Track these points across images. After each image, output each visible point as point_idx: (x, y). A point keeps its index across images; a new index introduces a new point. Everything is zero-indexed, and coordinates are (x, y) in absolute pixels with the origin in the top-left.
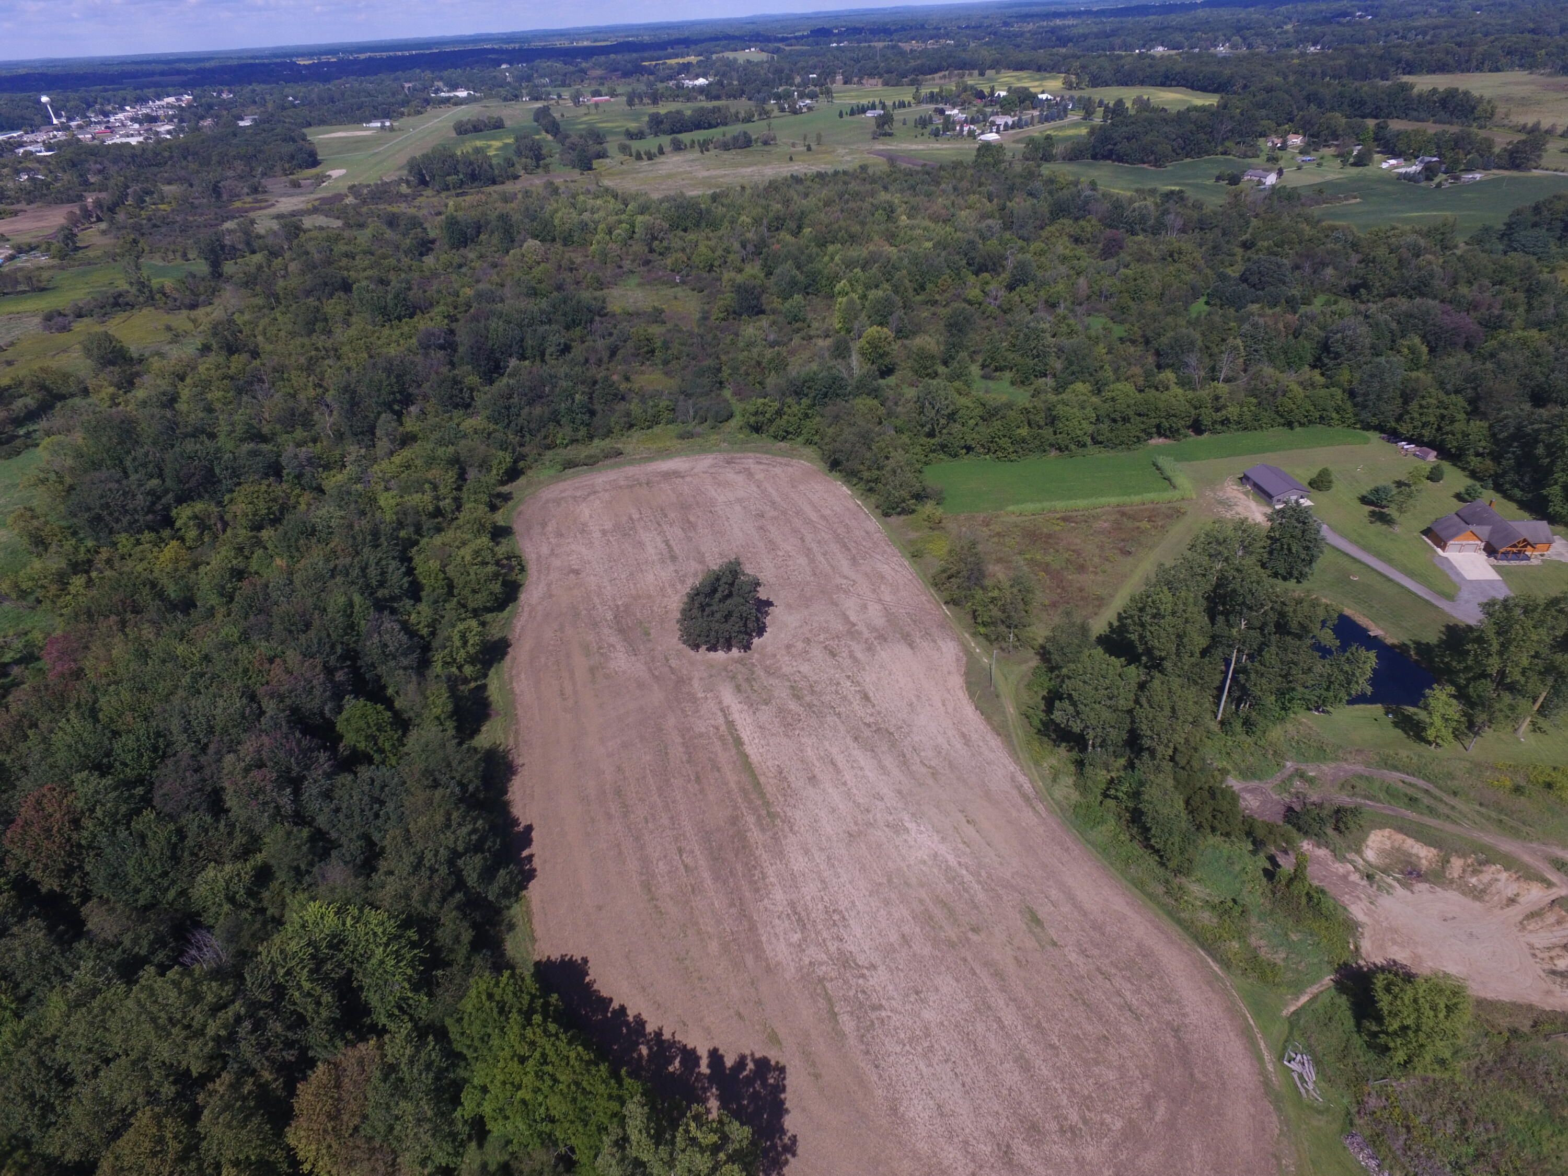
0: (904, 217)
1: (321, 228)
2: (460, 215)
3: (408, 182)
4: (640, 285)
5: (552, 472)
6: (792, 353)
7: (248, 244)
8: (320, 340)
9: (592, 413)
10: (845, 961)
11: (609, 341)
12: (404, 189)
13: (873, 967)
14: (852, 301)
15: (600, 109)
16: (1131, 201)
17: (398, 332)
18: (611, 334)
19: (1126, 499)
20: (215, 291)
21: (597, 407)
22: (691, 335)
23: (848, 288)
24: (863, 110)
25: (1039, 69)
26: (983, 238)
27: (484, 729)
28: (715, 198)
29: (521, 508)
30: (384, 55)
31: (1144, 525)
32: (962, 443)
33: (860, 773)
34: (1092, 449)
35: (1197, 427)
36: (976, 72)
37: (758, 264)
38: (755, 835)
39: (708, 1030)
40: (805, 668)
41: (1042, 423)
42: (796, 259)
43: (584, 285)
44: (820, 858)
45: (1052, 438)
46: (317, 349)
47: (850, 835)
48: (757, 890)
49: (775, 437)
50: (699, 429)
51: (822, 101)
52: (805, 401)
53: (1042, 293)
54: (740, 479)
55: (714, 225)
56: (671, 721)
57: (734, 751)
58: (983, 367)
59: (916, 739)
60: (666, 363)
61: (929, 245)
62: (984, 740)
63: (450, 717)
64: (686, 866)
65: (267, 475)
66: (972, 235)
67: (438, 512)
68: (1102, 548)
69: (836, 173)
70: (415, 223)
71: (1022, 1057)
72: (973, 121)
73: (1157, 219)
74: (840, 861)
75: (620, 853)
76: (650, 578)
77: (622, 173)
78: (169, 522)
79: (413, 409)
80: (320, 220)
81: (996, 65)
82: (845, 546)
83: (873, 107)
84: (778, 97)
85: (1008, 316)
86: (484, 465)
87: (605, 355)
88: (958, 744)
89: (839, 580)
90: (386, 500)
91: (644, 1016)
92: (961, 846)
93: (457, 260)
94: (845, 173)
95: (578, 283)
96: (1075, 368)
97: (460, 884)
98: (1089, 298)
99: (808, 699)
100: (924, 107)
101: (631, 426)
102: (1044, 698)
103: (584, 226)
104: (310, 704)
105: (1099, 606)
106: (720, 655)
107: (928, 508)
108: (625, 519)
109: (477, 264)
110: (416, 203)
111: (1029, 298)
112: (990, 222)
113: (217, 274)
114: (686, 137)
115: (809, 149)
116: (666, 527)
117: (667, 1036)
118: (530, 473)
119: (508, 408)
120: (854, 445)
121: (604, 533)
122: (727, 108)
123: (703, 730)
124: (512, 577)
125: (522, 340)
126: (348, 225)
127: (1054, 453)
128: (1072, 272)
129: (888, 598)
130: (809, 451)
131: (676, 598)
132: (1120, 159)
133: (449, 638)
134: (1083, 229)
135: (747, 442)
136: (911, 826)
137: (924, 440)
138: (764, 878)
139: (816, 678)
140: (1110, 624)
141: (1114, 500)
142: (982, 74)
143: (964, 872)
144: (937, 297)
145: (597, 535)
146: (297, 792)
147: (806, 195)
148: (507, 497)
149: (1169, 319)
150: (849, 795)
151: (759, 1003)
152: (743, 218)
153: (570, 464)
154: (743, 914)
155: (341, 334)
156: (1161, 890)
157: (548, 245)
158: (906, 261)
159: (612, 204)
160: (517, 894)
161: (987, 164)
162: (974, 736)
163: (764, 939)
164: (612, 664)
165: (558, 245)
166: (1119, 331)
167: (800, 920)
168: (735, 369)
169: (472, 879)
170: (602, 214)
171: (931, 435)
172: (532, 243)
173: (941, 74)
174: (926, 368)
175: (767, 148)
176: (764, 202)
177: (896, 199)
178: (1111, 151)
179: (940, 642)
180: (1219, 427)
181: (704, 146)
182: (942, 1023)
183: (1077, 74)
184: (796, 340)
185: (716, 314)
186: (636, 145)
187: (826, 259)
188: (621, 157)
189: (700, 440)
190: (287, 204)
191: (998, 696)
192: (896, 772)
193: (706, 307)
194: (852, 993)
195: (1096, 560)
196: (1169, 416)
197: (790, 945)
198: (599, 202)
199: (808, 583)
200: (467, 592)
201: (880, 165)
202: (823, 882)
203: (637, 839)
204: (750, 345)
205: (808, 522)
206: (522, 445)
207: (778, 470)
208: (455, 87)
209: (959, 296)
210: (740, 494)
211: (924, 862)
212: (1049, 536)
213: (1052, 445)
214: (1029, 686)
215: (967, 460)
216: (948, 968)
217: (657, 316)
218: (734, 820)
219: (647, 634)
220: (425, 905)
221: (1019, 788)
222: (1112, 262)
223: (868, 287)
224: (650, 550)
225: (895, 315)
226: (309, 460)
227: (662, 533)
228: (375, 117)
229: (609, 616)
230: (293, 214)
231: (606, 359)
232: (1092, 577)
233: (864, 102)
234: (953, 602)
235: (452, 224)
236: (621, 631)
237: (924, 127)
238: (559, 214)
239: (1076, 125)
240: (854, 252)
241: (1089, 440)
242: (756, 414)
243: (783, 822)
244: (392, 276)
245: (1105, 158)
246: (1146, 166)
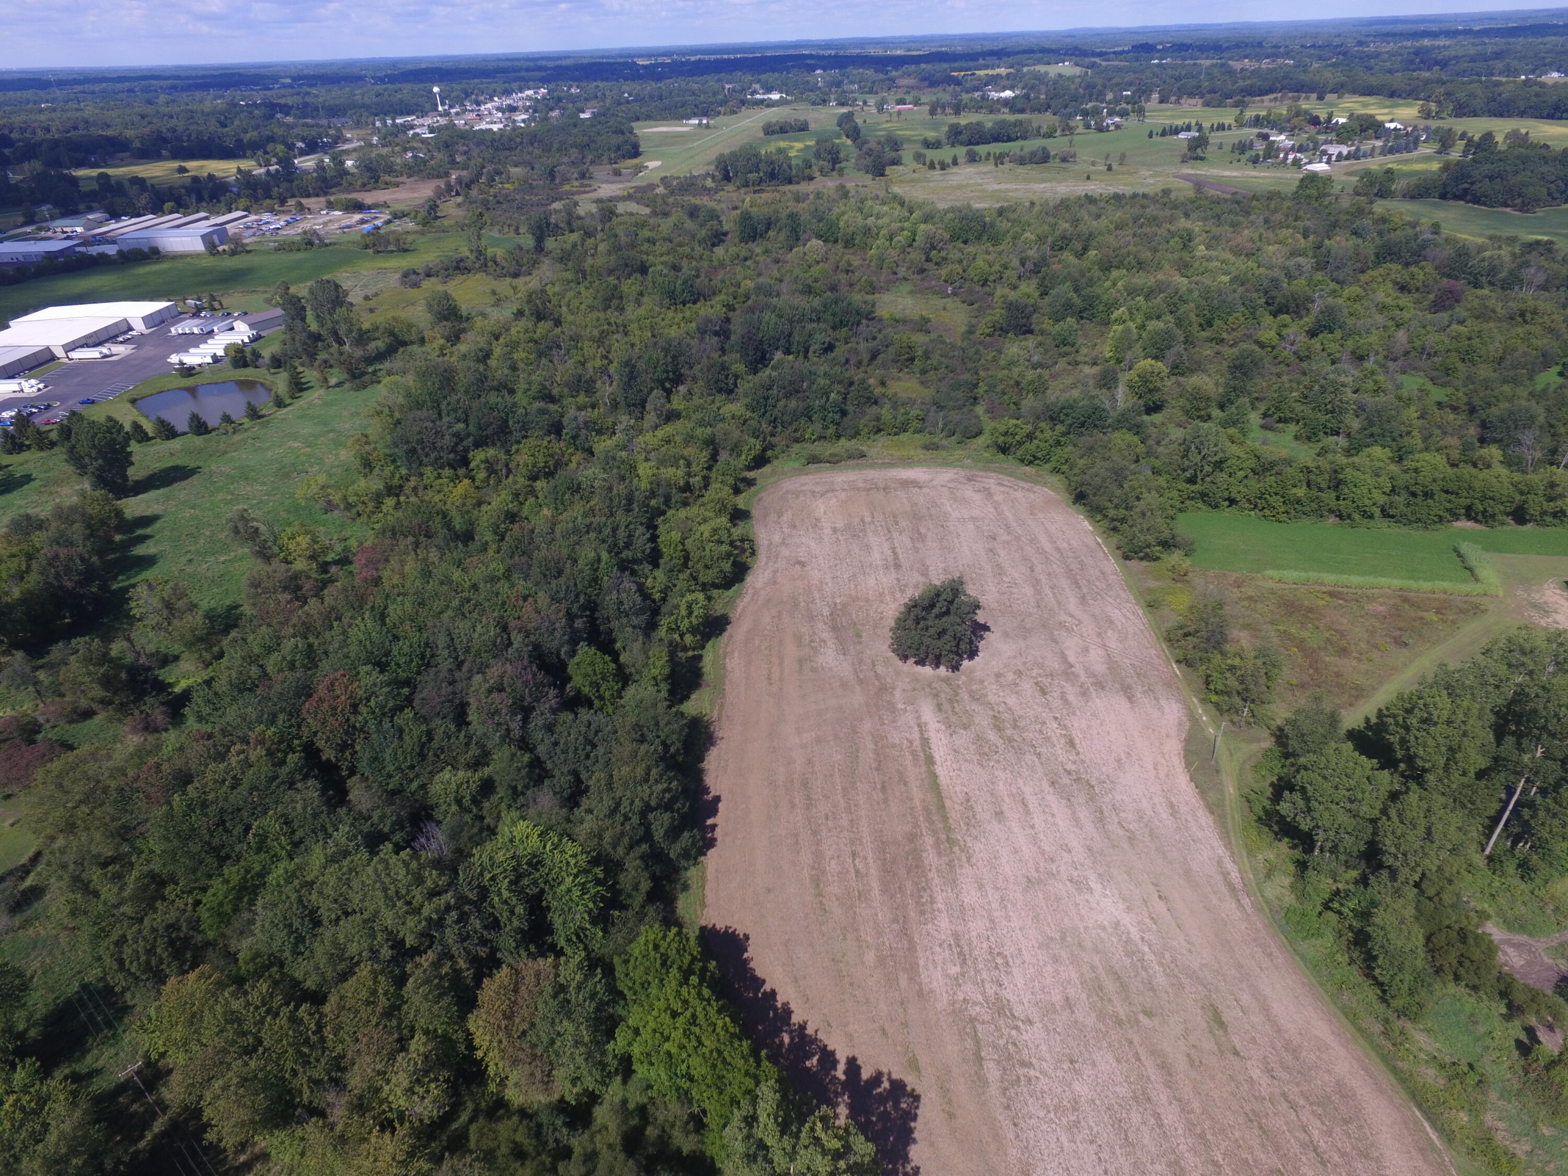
0: (1202, 247)
1: (631, 214)
2: (754, 211)
3: (713, 177)
4: (911, 292)
5: (797, 465)
6: (1054, 377)
7: (569, 223)
8: (612, 315)
9: (844, 413)
10: (1001, 1008)
11: (871, 344)
12: (709, 183)
13: (1029, 1022)
14: (1128, 330)
15: (902, 117)
16: (1481, 249)
17: (680, 315)
18: (874, 338)
19: (1413, 584)
20: (535, 263)
21: (850, 408)
22: (953, 347)
23: (1126, 316)
24: (1176, 131)
25: (1392, 94)
26: (1290, 276)
27: (693, 697)
28: (1001, 212)
29: (762, 495)
30: (713, 57)
31: (1431, 616)
32: (1226, 494)
33: (1051, 820)
34: (1381, 524)
35: (1520, 516)
36: (1314, 96)
37: (1034, 283)
38: (930, 857)
39: (850, 1037)
40: (1012, 700)
41: (1324, 485)
42: (1075, 281)
43: (857, 287)
44: (993, 897)
45: (1333, 504)
46: (609, 324)
47: (1029, 880)
48: (922, 913)
49: (1022, 461)
50: (945, 442)
51: (1133, 119)
52: (1060, 428)
53: (1350, 343)
54: (978, 497)
55: (995, 240)
56: (867, 726)
57: (924, 769)
58: (1265, 415)
59: (1118, 797)
60: (924, 372)
61: (1226, 279)
62: (1194, 815)
63: (665, 680)
64: (857, 871)
65: (549, 433)
66: (1277, 273)
67: (687, 488)
68: (1372, 633)
69: (1135, 196)
70: (713, 215)
71: (1177, 1163)
72: (1301, 149)
73: (1511, 272)
74: (1014, 905)
75: (797, 843)
76: (871, 581)
77: (912, 181)
78: (465, 462)
79: (682, 389)
80: (632, 207)
81: (1339, 89)
82: (1076, 583)
83: (1188, 128)
84: (1085, 113)
85: (1304, 365)
86: (736, 449)
87: (866, 358)
88: (1164, 813)
89: (1063, 617)
90: (645, 470)
91: (792, 1006)
92: (1148, 921)
93: (744, 253)
94: (1145, 196)
95: (851, 285)
96: (1376, 430)
97: (648, 836)
98: (1407, 353)
99: (1009, 732)
100: (1247, 130)
101: (879, 430)
102: (1272, 784)
103: (867, 231)
104: (551, 644)
105: (1357, 698)
106: (927, 670)
107: (1175, 558)
108: (857, 520)
109: (761, 259)
110: (717, 197)
111: (1334, 347)
112: (1301, 260)
113: (539, 248)
114: (982, 149)
115: (1110, 168)
116: (895, 535)
117: (810, 1031)
118: (775, 462)
119: (766, 399)
120: (1104, 480)
121: (835, 530)
122: (1030, 122)
123: (897, 741)
124: (743, 559)
125: (790, 335)
126: (654, 214)
127: (1332, 520)
128: (1391, 323)
129: (1113, 644)
130: (1055, 479)
131: (893, 606)
132: (1476, 201)
133: (677, 607)
134: (1413, 276)
135: (992, 461)
136: (1096, 887)
137: (1183, 485)
138: (932, 903)
139: (1021, 712)
140: (1367, 720)
141: (1397, 583)
142: (1320, 98)
143: (1146, 949)
144: (1225, 335)
145: (828, 531)
146: (525, 720)
147: (1098, 216)
148: (750, 483)
149: (1506, 388)
150: (1035, 839)
151: (905, 1025)
152: (1027, 234)
153: (814, 460)
154: (905, 933)
155: (632, 312)
156: (1377, 1028)
157: (830, 245)
158: (1196, 293)
159: (898, 211)
160: (696, 858)
161: (1309, 197)
162: (1183, 809)
163: (921, 962)
164: (820, 659)
165: (839, 246)
166: (1438, 394)
167: (961, 954)
168: (992, 387)
169: (658, 834)
170: (886, 220)
171: (1192, 481)
172: (815, 243)
173: (1272, 96)
174: (1199, 409)
175: (1064, 165)
176: (1051, 220)
177: (1196, 226)
178: (1465, 190)
179: (1163, 702)
180: (1548, 519)
181: (999, 159)
182: (1093, 1101)
183: (1439, 102)
184: (1062, 364)
185: (982, 328)
186: (931, 155)
187: (1108, 284)
188: (915, 165)
189: (943, 453)
190: (607, 190)
191: (1218, 772)
192: (1089, 827)
193: (974, 321)
194: (1002, 1042)
195: (1363, 645)
196: (1483, 499)
197: (947, 975)
198: (885, 208)
199: (1030, 615)
200: (700, 566)
201: (1183, 190)
202: (992, 921)
203: (815, 833)
204: (1011, 364)
205: (1041, 552)
206: (773, 435)
207: (1019, 495)
208: (769, 90)
209: (1250, 337)
210: (976, 513)
211: (1104, 929)
212: (1310, 610)
213: (1331, 511)
214: (1256, 768)
215: (1228, 513)
216: (1110, 1045)
217: (923, 325)
218: (912, 837)
219: (859, 636)
220: (614, 848)
221: (1225, 875)
222: (1444, 316)
223: (1149, 317)
224: (876, 556)
225: (1174, 350)
226: (586, 423)
227: (890, 539)
228: (695, 115)
229: (826, 612)
230: (610, 200)
231: (865, 362)
232: (1354, 663)
233: (1179, 122)
234: (1185, 661)
235: (746, 218)
236: (835, 629)
237: (1242, 152)
238: (845, 217)
239: (1427, 159)
240: (1141, 280)
241: (1377, 512)
242: (1006, 434)
243: (962, 851)
244: (684, 264)
245: (1457, 197)
246: (1508, 210)
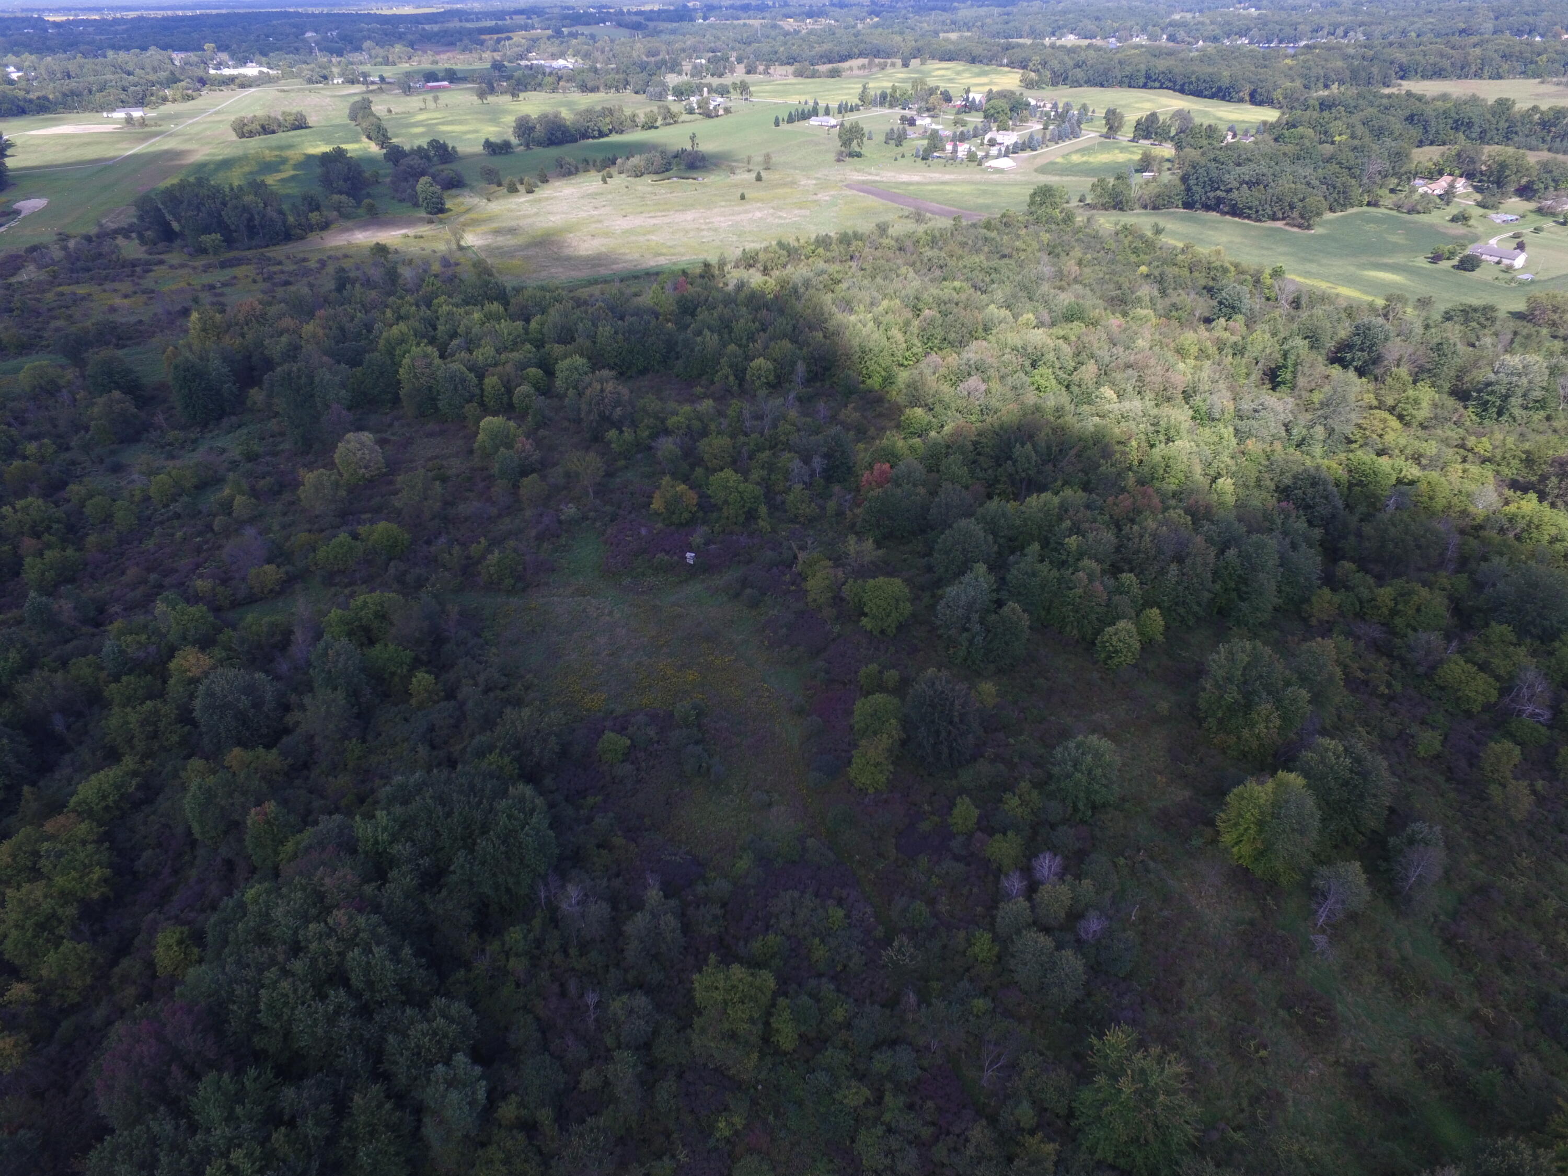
3: (141, 235)
4: (607, 573)
15: (441, 102)
24: (804, 116)
81: (918, 54)
83: (815, 111)
100: (876, 111)
110: (147, 283)
115: (759, 178)
132: (1235, 211)
159: (501, 321)
170: (486, 348)
178: (1220, 199)
183: (1037, 71)
188: (484, 186)
208: (241, 62)
228: (124, 104)
233: (795, 102)
237: (900, 145)
238: (406, 355)
245: (1207, 208)
246: (1279, 224)
